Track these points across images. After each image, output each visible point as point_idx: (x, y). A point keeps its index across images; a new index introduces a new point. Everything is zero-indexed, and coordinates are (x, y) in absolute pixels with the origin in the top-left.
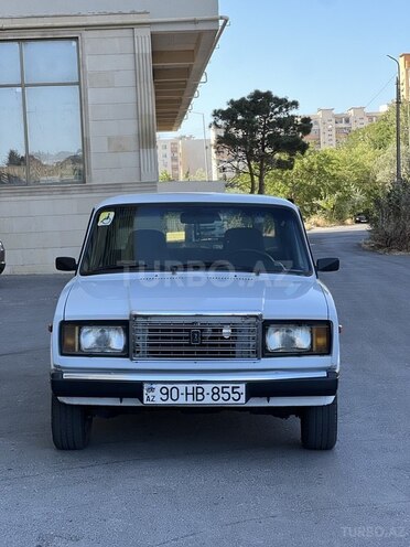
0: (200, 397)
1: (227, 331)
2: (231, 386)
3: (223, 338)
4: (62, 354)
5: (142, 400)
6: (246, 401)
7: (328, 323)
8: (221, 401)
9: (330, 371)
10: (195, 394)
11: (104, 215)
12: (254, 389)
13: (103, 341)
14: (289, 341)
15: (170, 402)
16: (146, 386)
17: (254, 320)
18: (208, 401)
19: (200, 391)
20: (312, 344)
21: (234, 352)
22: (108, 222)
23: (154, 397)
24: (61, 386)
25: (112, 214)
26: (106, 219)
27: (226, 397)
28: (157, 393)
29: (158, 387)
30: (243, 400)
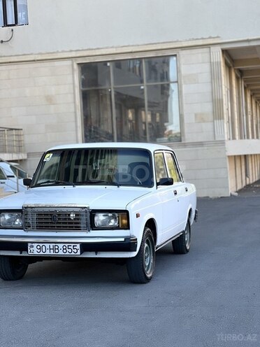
0: (57, 251)
1: (72, 216)
2: (72, 245)
3: (70, 219)
5: (27, 252)
6: (81, 254)
7: (126, 212)
8: (67, 253)
9: (127, 238)
10: (54, 249)
11: (48, 155)
12: (86, 247)
15: (41, 253)
16: (29, 244)
18: (61, 253)
19: (57, 247)
20: (118, 224)
22: (48, 159)
23: (34, 251)
25: (51, 155)
27: (70, 251)
28: (35, 248)
29: (35, 245)
30: (79, 253)
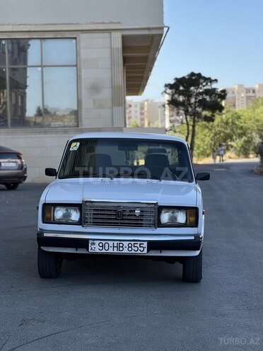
0: (121, 249)
1: (137, 212)
2: (139, 243)
3: (135, 215)
4: (44, 222)
5: (88, 250)
6: (148, 252)
7: (196, 209)
8: (133, 252)
9: (197, 236)
10: (118, 247)
11: (74, 144)
12: (152, 245)
13: (67, 215)
14: (173, 219)
15: (104, 251)
16: (90, 242)
17: (153, 206)
18: (126, 251)
19: (121, 245)
20: (186, 220)
21: (142, 224)
22: (76, 149)
23: (95, 248)
24: (43, 240)
25: (78, 144)
26: (74, 147)
27: (136, 249)
28: (97, 246)
29: (97, 242)
30: (145, 251)
